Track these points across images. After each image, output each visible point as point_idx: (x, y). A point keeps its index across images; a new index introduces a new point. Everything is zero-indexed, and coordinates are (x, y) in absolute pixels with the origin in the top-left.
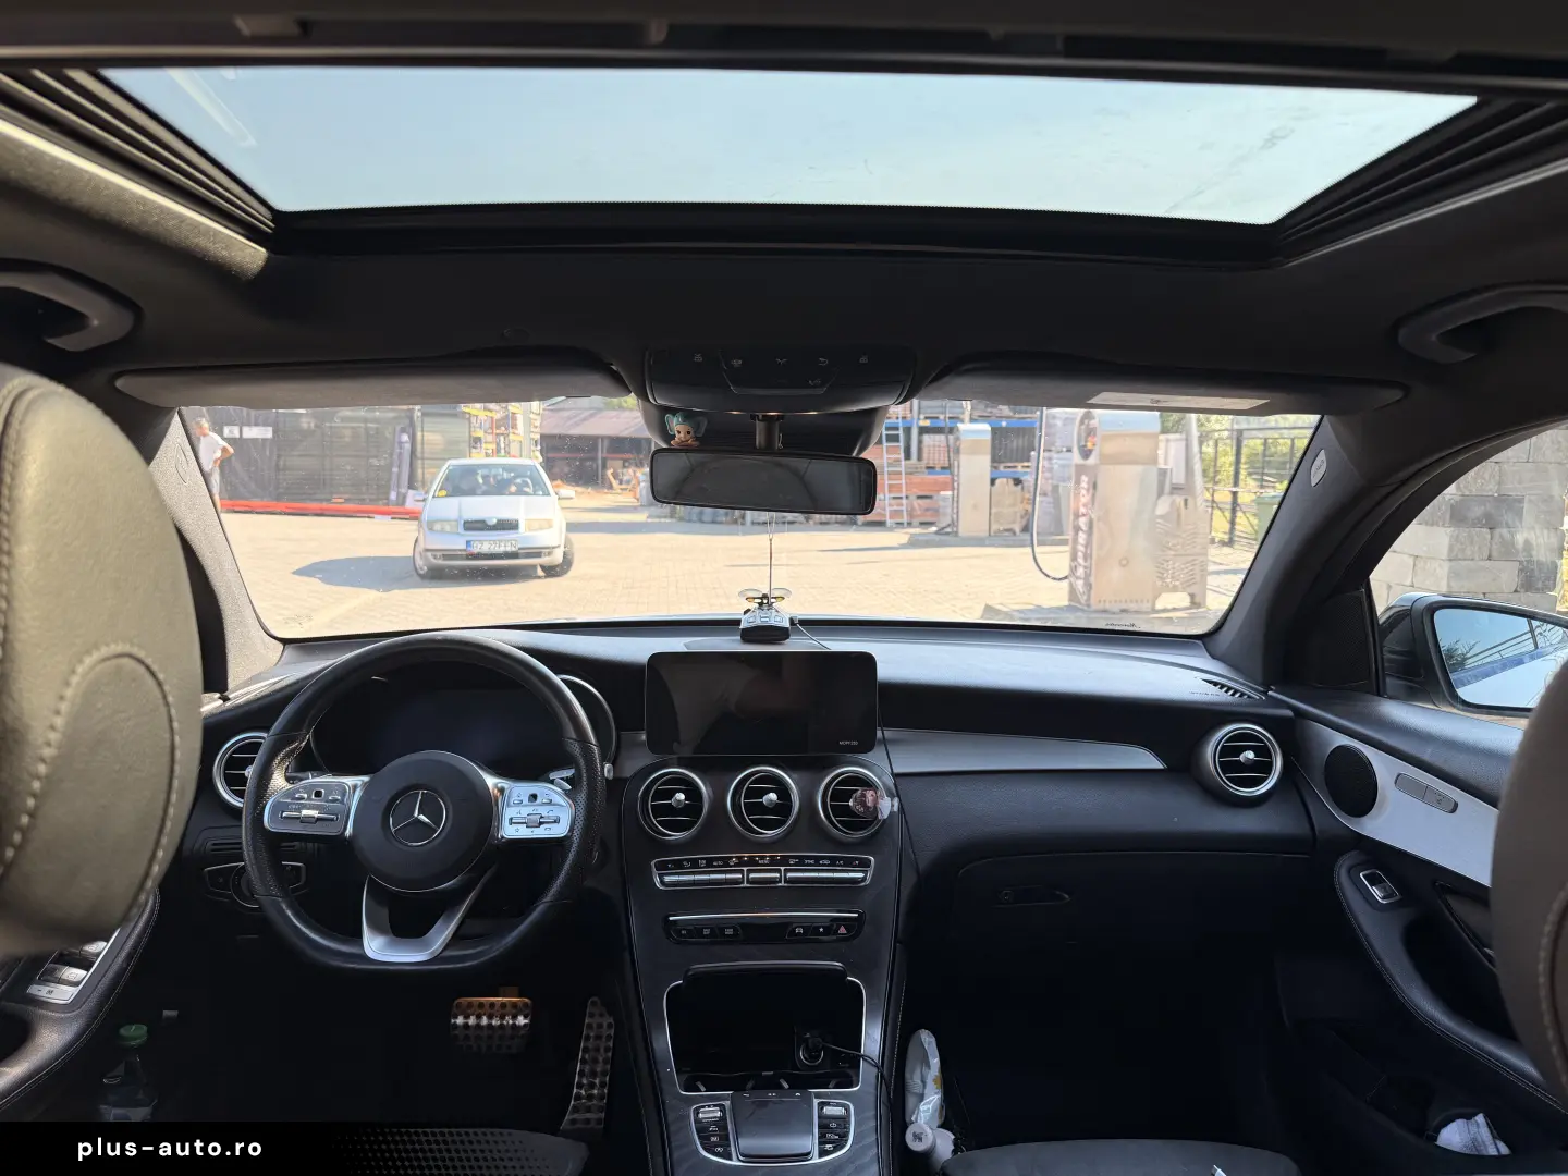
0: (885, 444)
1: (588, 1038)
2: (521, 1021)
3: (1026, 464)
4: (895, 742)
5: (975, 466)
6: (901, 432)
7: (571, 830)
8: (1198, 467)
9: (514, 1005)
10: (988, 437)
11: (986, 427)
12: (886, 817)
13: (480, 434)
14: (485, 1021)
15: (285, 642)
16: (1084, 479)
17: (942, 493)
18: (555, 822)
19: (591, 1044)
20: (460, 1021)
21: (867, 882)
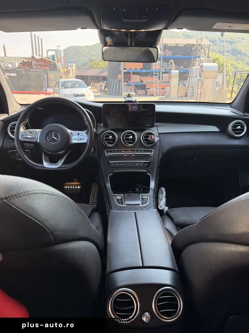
0: (154, 76)
1: (93, 191)
2: (79, 187)
3: (186, 81)
4: (159, 126)
5: (175, 81)
6: (158, 73)
7: (87, 141)
8: (225, 81)
9: (77, 184)
10: (178, 74)
11: (177, 71)
12: (156, 141)
13: (62, 75)
14: (71, 187)
15: (21, 105)
16: (200, 82)
17: (167, 88)
18: (83, 139)
19: (93, 192)
20: (66, 187)
21: (152, 155)
